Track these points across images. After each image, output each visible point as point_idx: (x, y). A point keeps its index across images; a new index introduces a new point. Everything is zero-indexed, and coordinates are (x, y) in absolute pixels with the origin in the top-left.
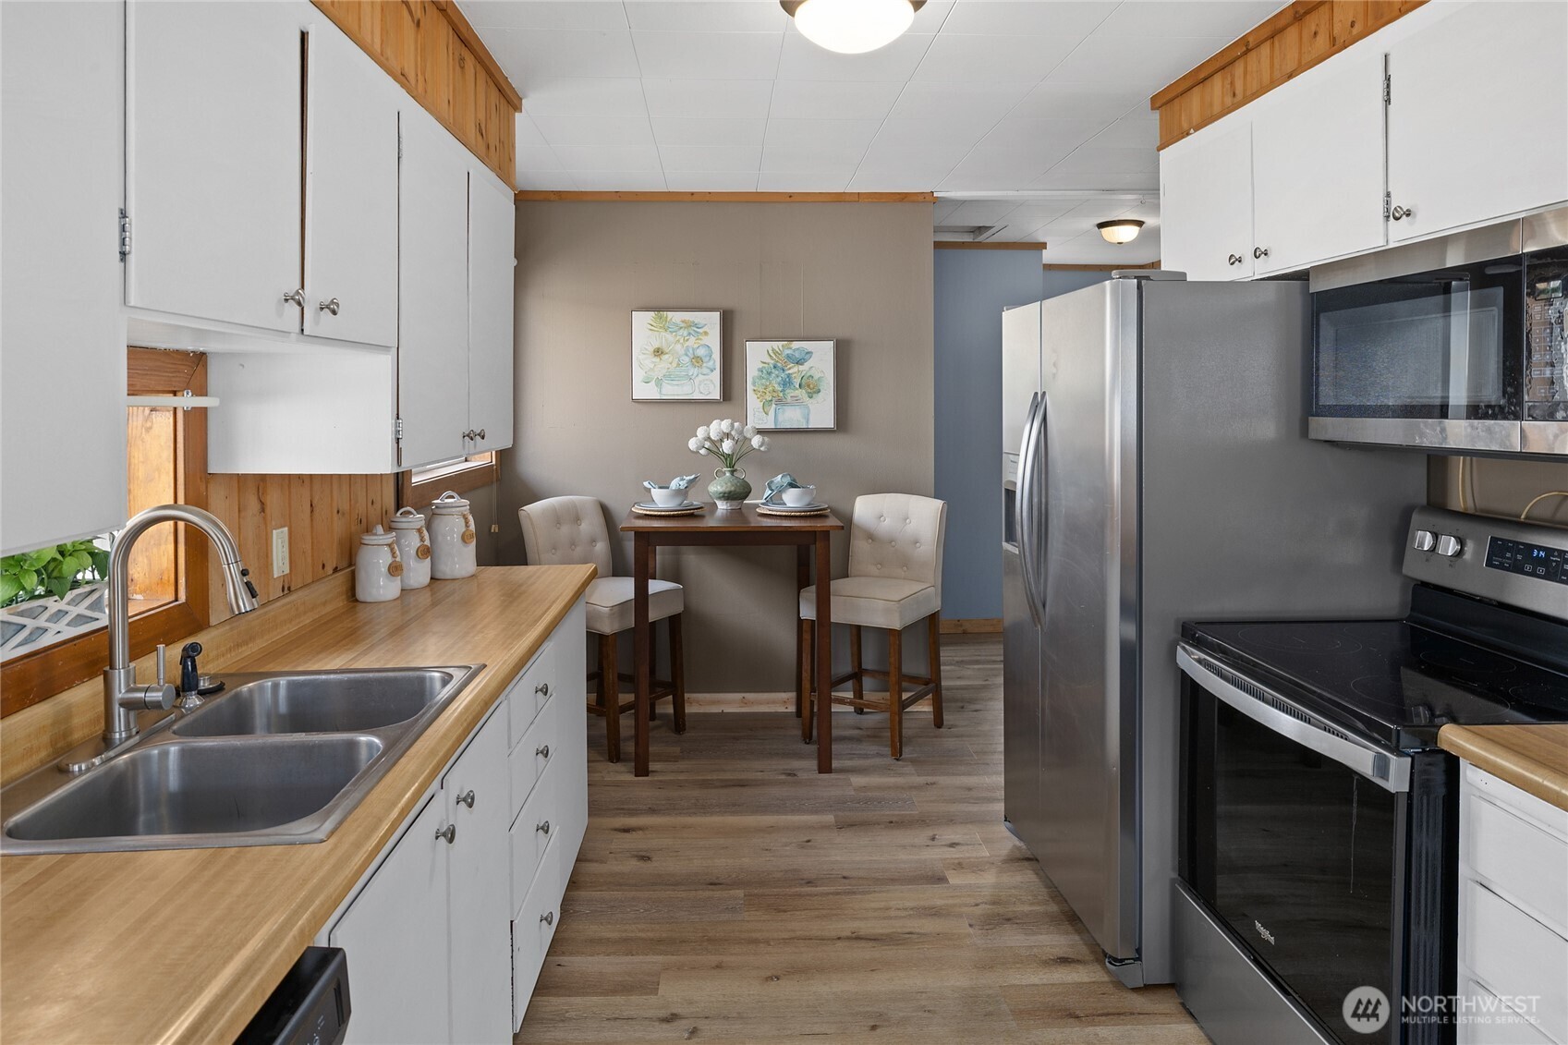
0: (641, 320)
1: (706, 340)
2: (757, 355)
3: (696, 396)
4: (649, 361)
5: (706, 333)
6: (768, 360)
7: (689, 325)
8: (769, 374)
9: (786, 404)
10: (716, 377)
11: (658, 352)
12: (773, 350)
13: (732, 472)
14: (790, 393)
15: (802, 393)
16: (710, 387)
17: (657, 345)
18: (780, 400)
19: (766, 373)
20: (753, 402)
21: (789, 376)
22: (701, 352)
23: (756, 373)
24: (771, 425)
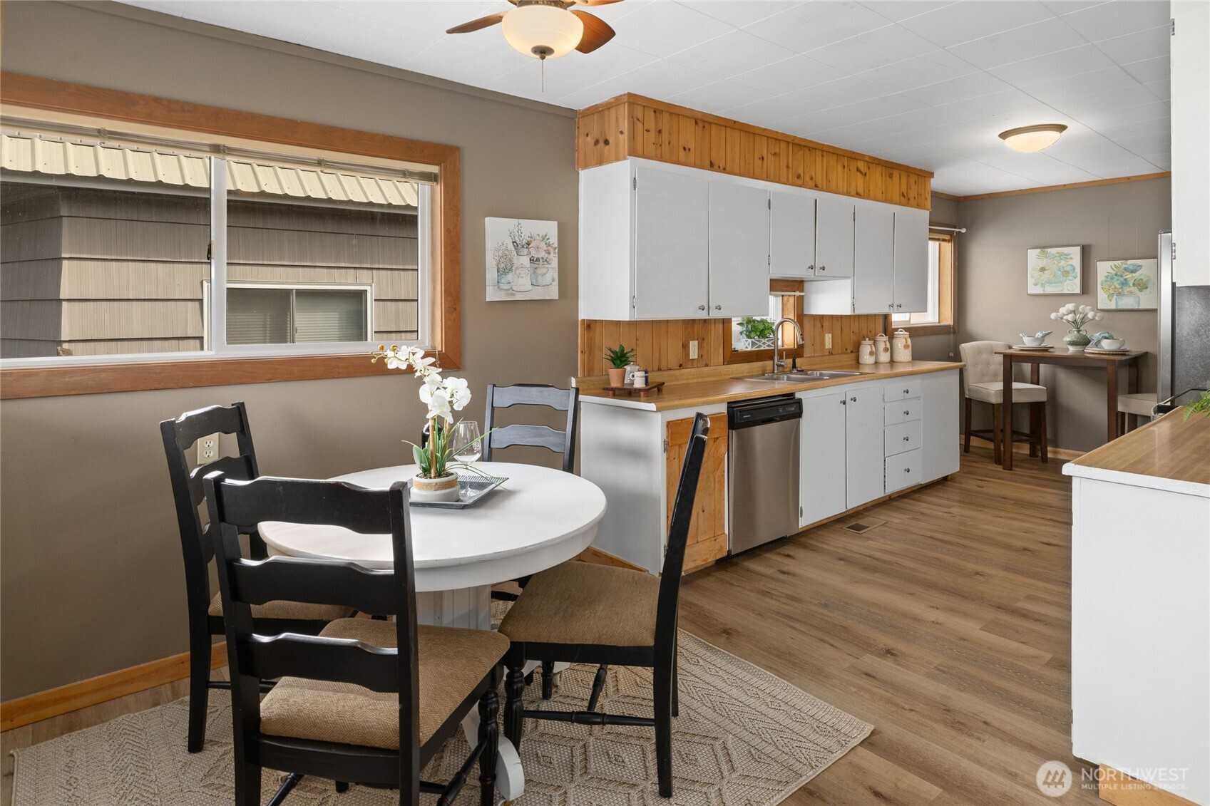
0: (1033, 254)
1: (1071, 262)
2: (1103, 269)
3: (1065, 292)
4: (1038, 274)
5: (1071, 258)
6: (1111, 271)
7: (1061, 255)
8: (1112, 279)
9: (1124, 295)
10: (1078, 281)
11: (1043, 270)
12: (1115, 265)
13: (1079, 331)
14: (1126, 289)
15: (1135, 290)
16: (1074, 286)
17: (1041, 266)
18: (1120, 293)
19: (1110, 278)
20: (1102, 295)
21: (1126, 279)
22: (1069, 268)
23: (1103, 279)
24: (1113, 307)
